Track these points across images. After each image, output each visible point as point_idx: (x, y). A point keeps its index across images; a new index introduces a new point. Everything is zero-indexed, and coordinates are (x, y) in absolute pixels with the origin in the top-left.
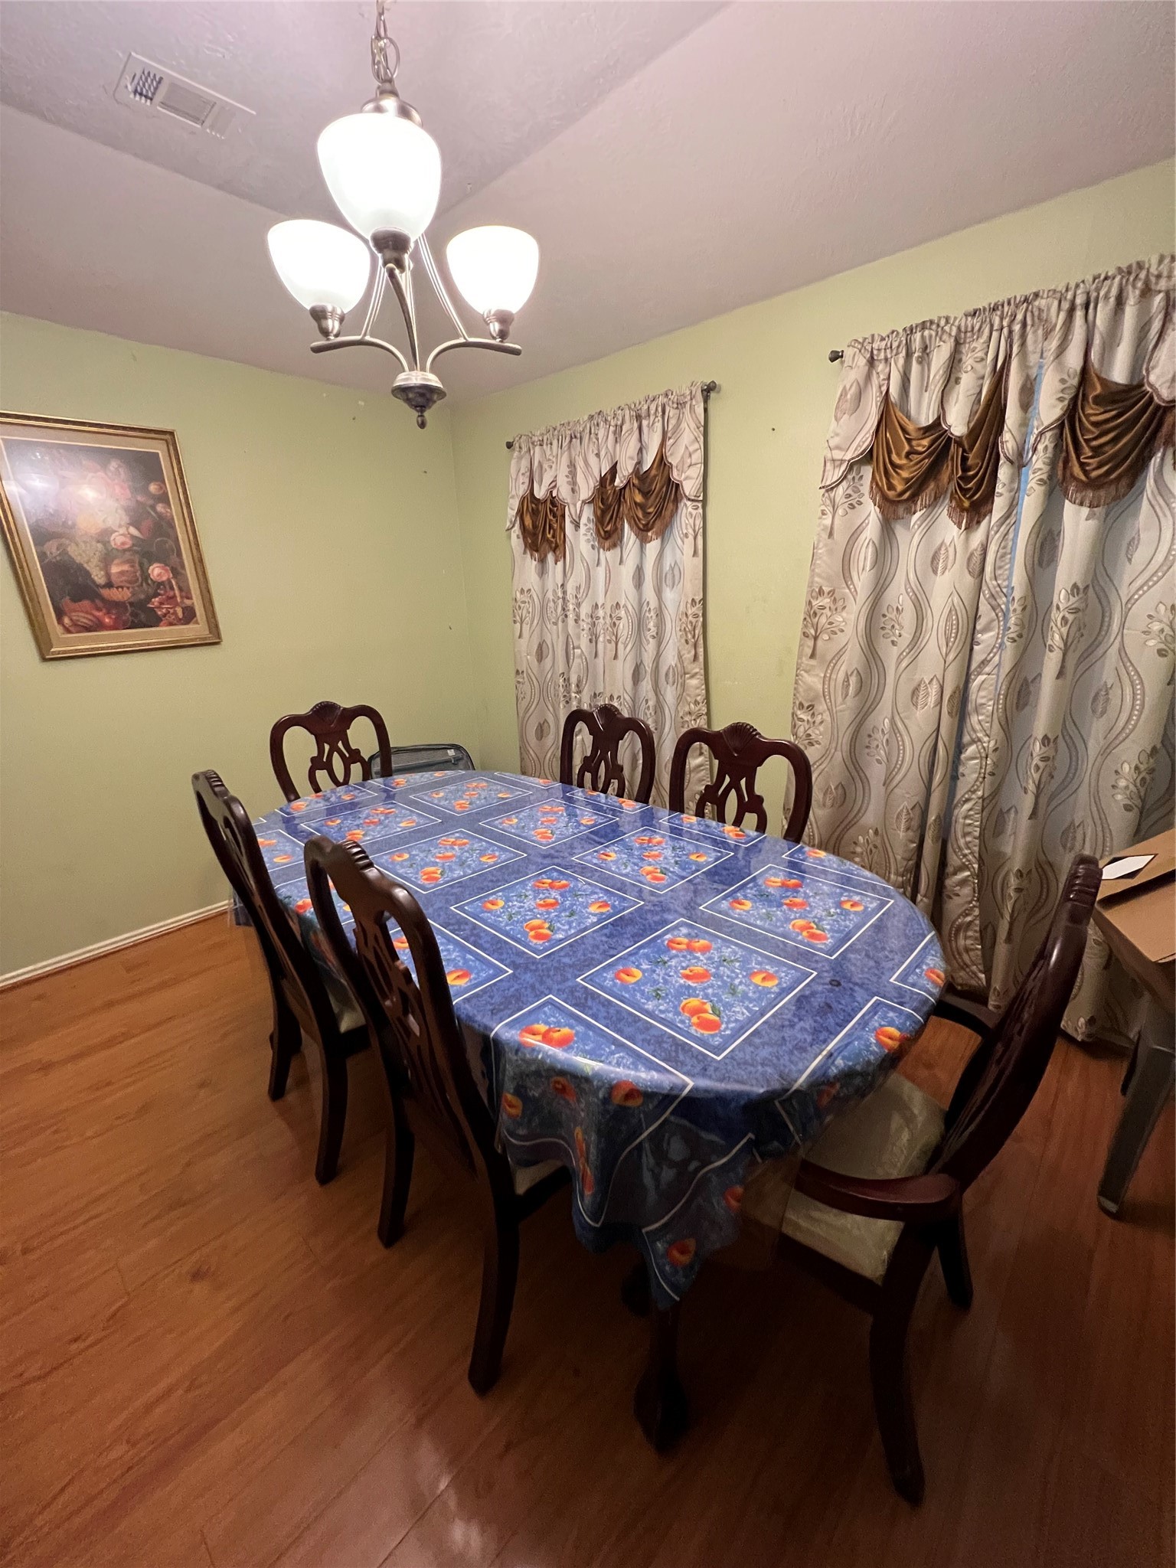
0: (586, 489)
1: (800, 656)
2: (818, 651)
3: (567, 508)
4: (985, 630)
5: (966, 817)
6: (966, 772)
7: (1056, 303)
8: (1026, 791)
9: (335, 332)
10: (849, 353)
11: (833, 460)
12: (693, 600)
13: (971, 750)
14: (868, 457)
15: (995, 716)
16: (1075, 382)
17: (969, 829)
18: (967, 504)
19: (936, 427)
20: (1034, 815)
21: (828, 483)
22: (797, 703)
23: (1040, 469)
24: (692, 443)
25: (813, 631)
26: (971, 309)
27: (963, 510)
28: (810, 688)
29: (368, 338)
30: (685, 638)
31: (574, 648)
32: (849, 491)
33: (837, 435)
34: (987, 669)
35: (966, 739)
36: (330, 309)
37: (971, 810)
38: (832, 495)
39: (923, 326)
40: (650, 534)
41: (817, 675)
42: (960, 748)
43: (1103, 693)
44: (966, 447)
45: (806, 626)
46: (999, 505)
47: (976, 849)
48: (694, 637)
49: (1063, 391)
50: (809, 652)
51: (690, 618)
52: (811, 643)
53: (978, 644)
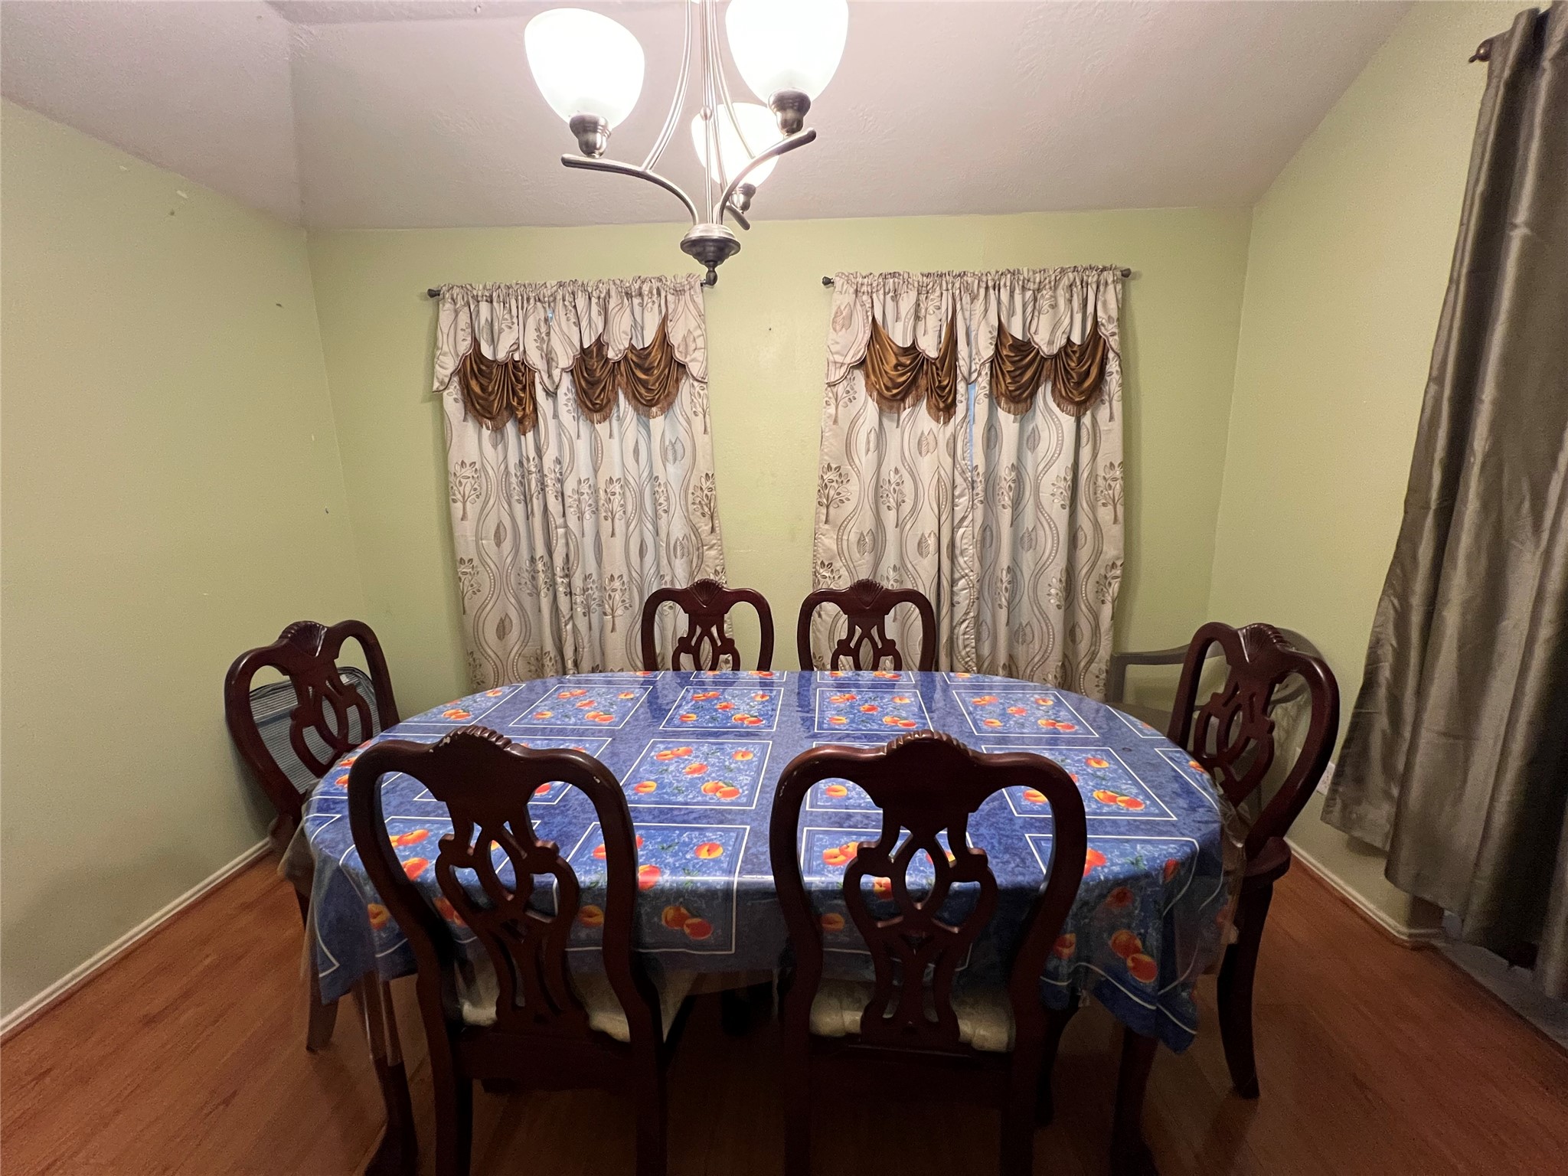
0: (565, 359)
1: (817, 522)
2: (831, 517)
3: (536, 374)
4: (961, 496)
5: (964, 634)
6: (961, 600)
7: (977, 281)
8: (1000, 606)
9: (601, 151)
10: (838, 282)
11: (835, 363)
12: (707, 474)
13: (962, 583)
14: (861, 364)
15: (976, 556)
16: (995, 334)
17: (967, 642)
18: (942, 405)
19: (912, 350)
20: (1008, 623)
21: (832, 380)
22: (819, 562)
23: (985, 387)
24: (695, 329)
25: (827, 500)
26: (926, 272)
27: (939, 410)
28: (827, 550)
29: (650, 173)
30: (701, 511)
31: (556, 528)
32: (848, 389)
33: (837, 343)
34: (965, 524)
35: (957, 575)
36: (602, 122)
37: (967, 627)
38: (835, 390)
39: (894, 275)
40: (654, 409)
41: (832, 537)
42: (953, 582)
43: (1027, 535)
44: (938, 365)
45: (820, 497)
46: (961, 408)
47: (974, 656)
48: (710, 509)
49: (991, 338)
50: (823, 518)
51: (706, 492)
52: (825, 511)
53: (957, 506)
